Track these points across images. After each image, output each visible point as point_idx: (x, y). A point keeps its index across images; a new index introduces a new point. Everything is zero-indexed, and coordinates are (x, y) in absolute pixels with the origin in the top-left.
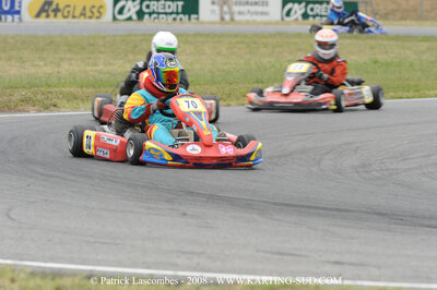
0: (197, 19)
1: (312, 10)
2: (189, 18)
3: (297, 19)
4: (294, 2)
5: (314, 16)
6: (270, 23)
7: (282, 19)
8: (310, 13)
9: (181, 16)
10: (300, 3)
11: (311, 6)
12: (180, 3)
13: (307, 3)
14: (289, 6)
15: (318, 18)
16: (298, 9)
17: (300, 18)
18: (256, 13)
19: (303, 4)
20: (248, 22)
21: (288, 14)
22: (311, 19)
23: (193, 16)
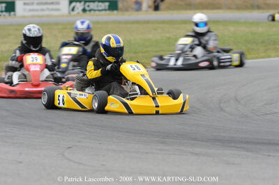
0: (15, 15)
1: (88, 6)
2: (10, 15)
3: (78, 13)
4: (76, 1)
5: (90, 11)
6: (63, 16)
7: (69, 13)
8: (87, 8)
9: (4, 13)
10: (80, 2)
11: (87, 4)
12: (4, 5)
13: (86, 2)
14: (73, 4)
15: (92, 12)
16: (79, 6)
17: (81, 12)
18: (52, 10)
19: (82, 3)
20: (48, 16)
21: (73, 10)
22: (88, 12)
23: (12, 13)
